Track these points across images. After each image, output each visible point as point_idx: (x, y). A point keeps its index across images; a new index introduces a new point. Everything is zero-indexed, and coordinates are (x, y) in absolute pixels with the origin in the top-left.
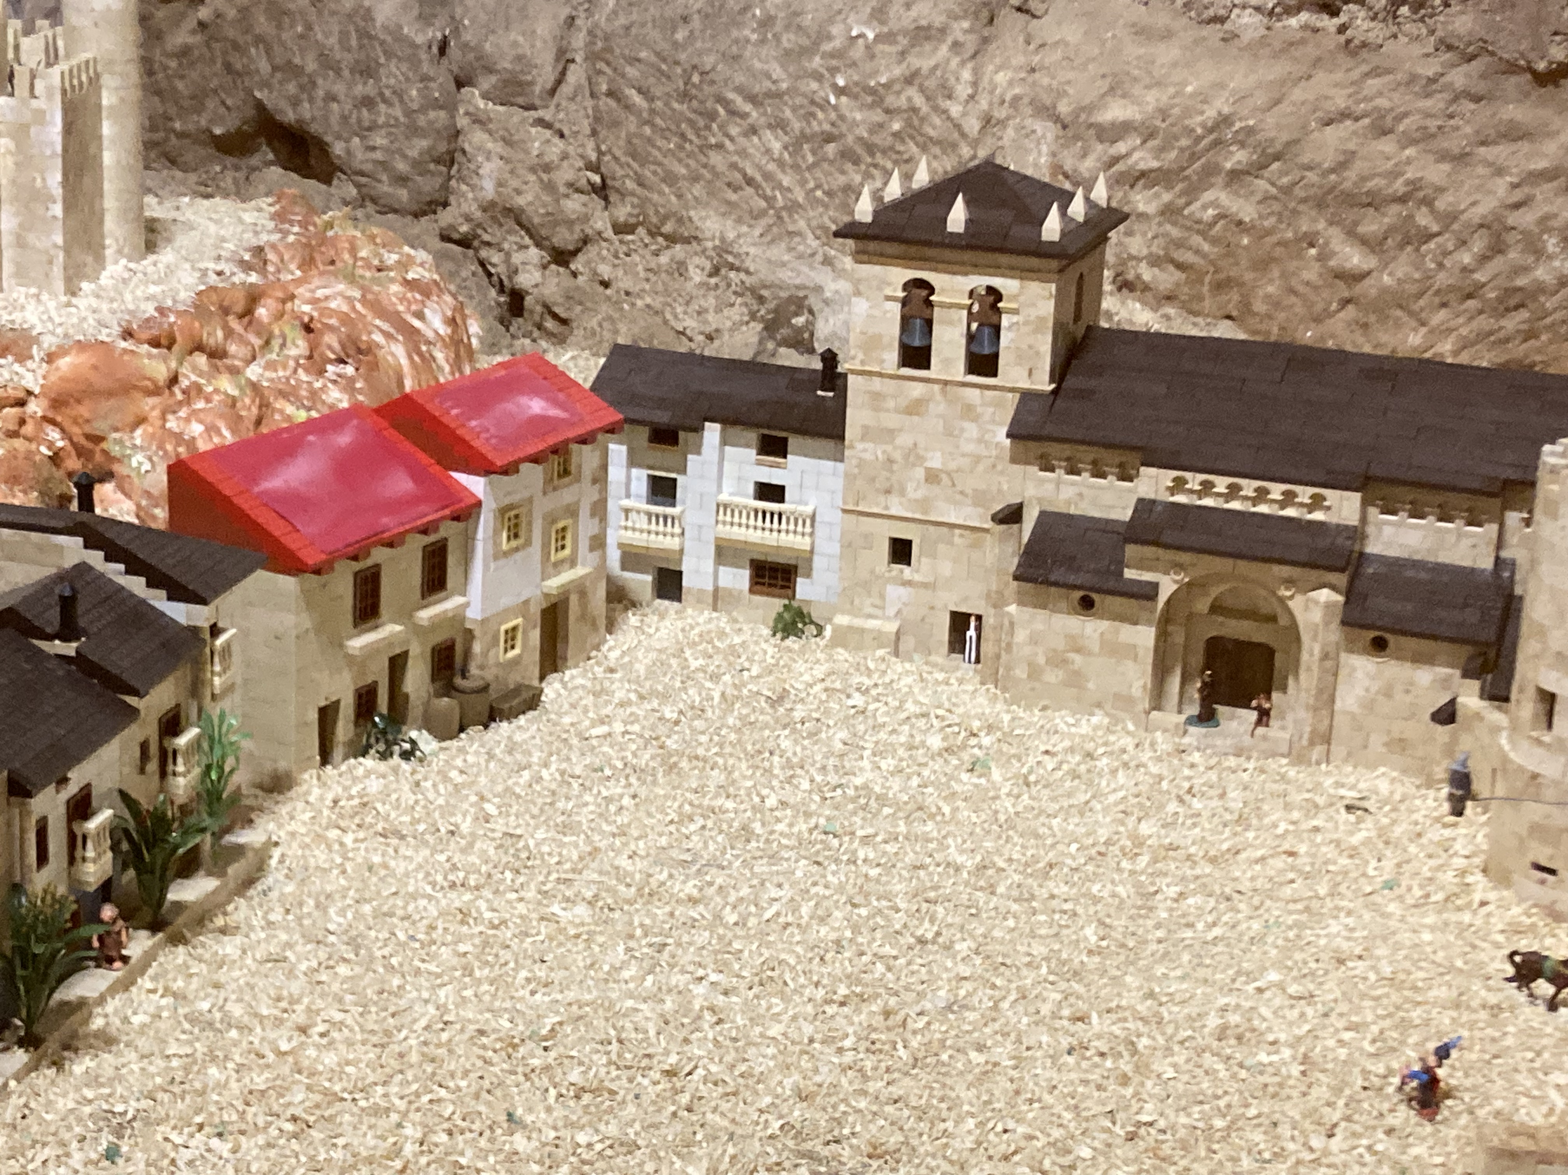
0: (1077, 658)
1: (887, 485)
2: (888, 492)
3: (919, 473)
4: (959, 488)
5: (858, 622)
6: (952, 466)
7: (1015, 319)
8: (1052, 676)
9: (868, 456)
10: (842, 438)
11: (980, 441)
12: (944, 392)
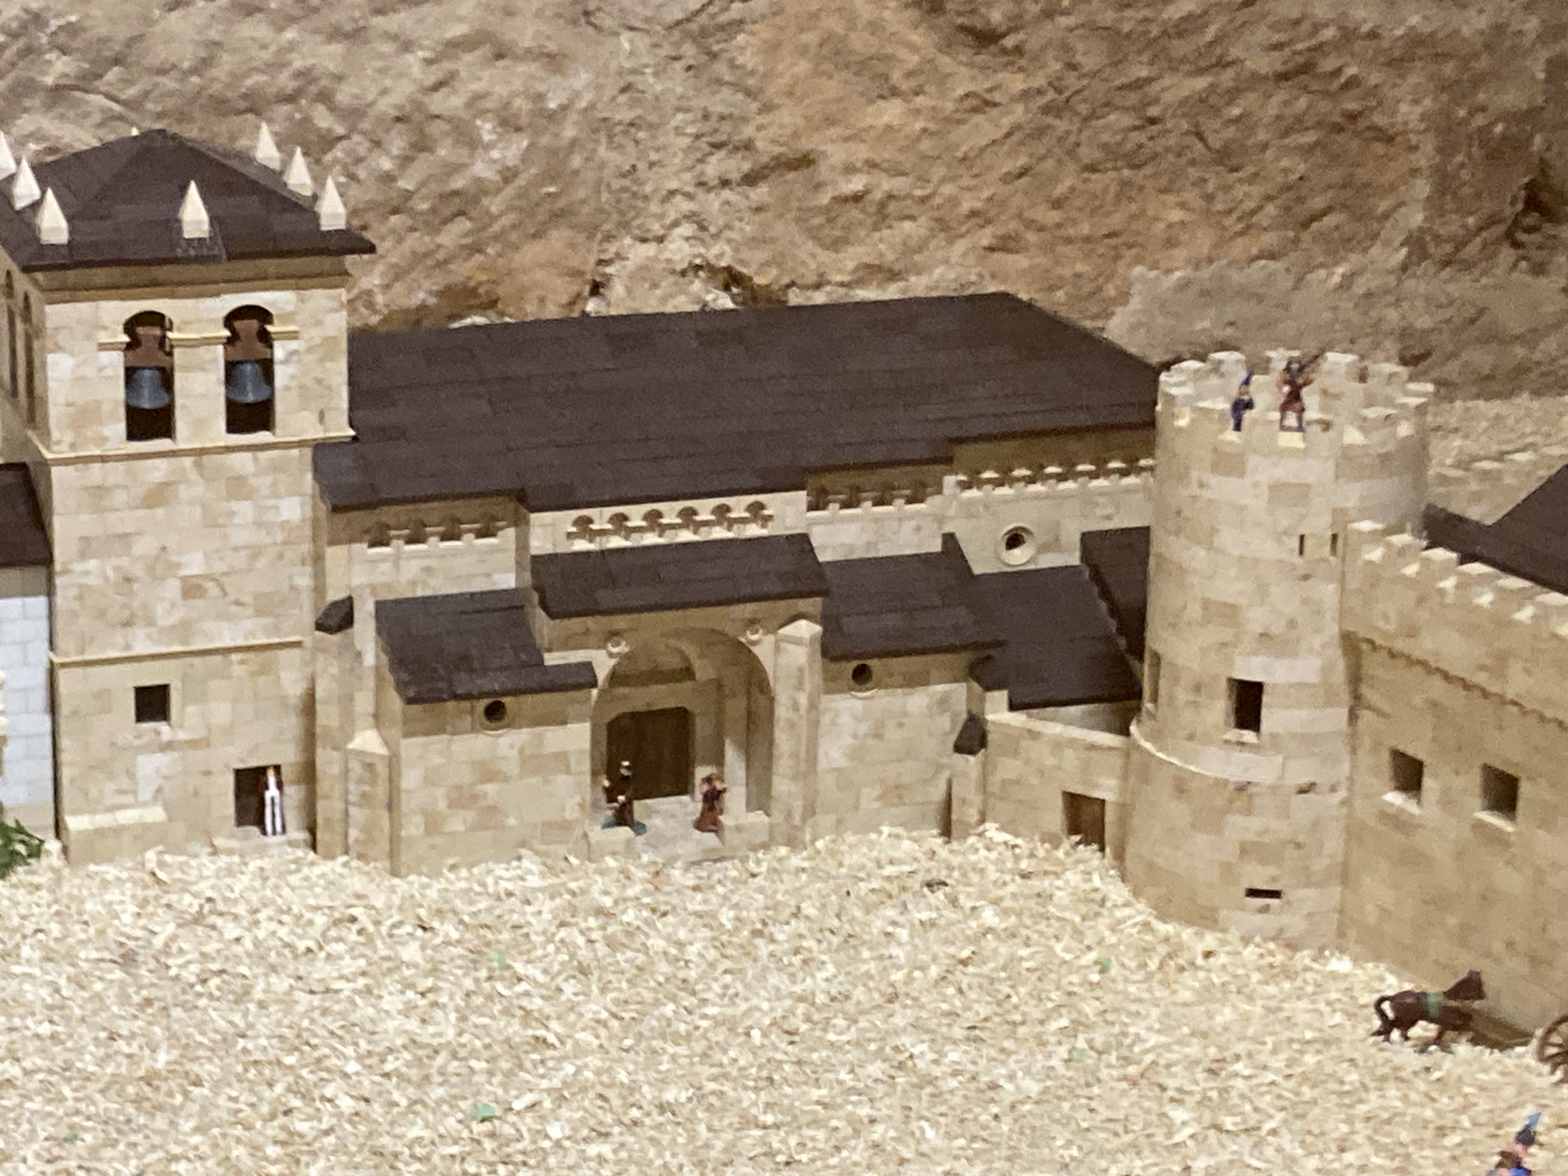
0: (490, 788)
1: (126, 614)
2: (127, 624)
3: (172, 588)
4: (232, 597)
5: (103, 820)
6: (220, 567)
7: (293, 345)
8: (456, 824)
9: (93, 581)
10: (47, 560)
11: (259, 524)
12: (198, 465)
